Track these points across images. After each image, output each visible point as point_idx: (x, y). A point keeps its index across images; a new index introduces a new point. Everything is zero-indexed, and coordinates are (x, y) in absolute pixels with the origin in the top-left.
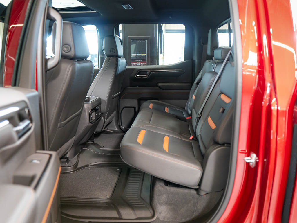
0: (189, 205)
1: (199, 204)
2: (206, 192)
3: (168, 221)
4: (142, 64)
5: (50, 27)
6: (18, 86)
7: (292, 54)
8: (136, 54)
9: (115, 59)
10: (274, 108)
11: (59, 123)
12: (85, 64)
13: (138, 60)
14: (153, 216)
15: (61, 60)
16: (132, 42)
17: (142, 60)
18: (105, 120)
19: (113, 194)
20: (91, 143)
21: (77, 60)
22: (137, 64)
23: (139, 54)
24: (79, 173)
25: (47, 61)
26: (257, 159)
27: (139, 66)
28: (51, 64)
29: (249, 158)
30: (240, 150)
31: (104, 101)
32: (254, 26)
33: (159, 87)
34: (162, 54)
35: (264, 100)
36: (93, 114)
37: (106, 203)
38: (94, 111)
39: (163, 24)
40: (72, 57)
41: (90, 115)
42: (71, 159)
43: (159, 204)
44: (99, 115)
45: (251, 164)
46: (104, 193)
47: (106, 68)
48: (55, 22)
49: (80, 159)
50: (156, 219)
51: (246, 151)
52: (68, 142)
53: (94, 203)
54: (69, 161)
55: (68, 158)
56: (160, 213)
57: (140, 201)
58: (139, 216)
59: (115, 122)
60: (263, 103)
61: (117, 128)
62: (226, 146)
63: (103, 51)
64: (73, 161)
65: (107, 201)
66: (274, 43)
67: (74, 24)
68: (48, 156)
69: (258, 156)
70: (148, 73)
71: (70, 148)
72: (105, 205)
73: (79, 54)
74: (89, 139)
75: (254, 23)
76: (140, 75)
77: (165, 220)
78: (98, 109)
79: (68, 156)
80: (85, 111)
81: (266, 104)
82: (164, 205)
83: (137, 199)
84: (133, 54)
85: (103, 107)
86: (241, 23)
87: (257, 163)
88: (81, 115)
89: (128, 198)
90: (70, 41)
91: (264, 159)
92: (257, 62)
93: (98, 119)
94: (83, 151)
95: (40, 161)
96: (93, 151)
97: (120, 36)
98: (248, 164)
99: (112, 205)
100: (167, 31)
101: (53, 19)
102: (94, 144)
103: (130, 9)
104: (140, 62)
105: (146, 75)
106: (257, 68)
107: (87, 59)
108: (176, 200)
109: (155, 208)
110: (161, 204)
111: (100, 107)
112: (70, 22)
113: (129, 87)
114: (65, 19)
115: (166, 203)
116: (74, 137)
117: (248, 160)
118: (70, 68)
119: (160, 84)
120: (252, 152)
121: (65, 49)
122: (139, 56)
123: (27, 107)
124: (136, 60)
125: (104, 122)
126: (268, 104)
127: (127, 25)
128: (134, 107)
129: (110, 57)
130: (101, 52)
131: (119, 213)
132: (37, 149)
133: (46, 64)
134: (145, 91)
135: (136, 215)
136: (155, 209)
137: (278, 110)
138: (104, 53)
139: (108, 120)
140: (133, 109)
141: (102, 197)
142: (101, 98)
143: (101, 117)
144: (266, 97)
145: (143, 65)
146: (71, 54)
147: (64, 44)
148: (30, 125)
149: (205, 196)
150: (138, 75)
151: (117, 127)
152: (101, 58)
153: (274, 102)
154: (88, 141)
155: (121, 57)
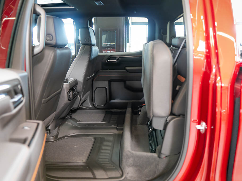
0: (152, 167)
1: (160, 165)
2: (165, 155)
3: (135, 180)
4: (111, 51)
5: (36, 20)
6: (11, 68)
7: (233, 42)
8: (106, 43)
9: (89, 46)
10: (218, 85)
11: (43, 99)
12: (64, 51)
13: (108, 48)
14: (122, 176)
15: (45, 47)
16: (103, 33)
17: (112, 48)
18: (81, 98)
19: (88, 159)
20: (69, 118)
21: (58, 48)
22: (107, 51)
23: (109, 43)
24: (59, 142)
25: (33, 48)
26: (206, 127)
27: (109, 53)
28: (37, 50)
29: (200, 126)
30: (193, 120)
31: (80, 82)
32: (202, 20)
33: (127, 70)
34: (129, 43)
35: (211, 79)
36: (71, 93)
37: (83, 166)
38: (72, 90)
39: (130, 17)
40: (54, 45)
41: (68, 93)
42: (53, 131)
43: (127, 166)
44: (76, 93)
45: (201, 131)
46: (81, 158)
47: (82, 54)
48: (39, 16)
49: (60, 130)
50: (124, 179)
51: (198, 121)
52: (50, 116)
53: (72, 166)
54: (51, 132)
55: (50, 130)
56: (128, 174)
57: (111, 164)
58: (110, 176)
59: (89, 100)
60: (210, 81)
61: (91, 106)
62: (182, 117)
63: (79, 40)
64: (55, 132)
65: (83, 164)
66: (218, 33)
67: (55, 17)
68: (36, 125)
69: (207, 124)
70: (117, 58)
71: (52, 121)
72: (82, 168)
73: (60, 42)
74: (67, 115)
75: (202, 17)
76: (110, 61)
77: (132, 179)
78: (75, 89)
79: (50, 128)
80: (64, 90)
81: (212, 82)
82: (131, 166)
83: (109, 162)
84: (104, 43)
85: (80, 87)
86: (192, 17)
87: (206, 130)
88: (60, 94)
89: (101, 162)
90: (52, 31)
91: (212, 126)
92: (205, 48)
93: (75, 97)
94: (62, 124)
95: (30, 127)
96: (71, 124)
97: (93, 28)
98: (199, 131)
99: (87, 168)
100: (133, 23)
101: (38, 13)
102: (71, 118)
103: (102, 5)
104: (110, 50)
105: (115, 60)
106: (205, 53)
107: (66, 46)
108: (141, 162)
109: (124, 169)
110: (129, 166)
111: (76, 87)
112: (52, 16)
113: (101, 71)
114: (48, 13)
115: (133, 165)
116: (55, 112)
117: (199, 127)
118: (52, 54)
119: (127, 68)
120: (202, 121)
121: (48, 38)
122: (109, 44)
123: (20, 84)
124: (107, 48)
125: (80, 100)
126: (213, 82)
127: (99, 18)
128: (105, 88)
129: (85, 45)
130: (77, 41)
131: (93, 174)
132: (27, 119)
133: (33, 50)
134: (115, 74)
135: (107, 175)
136: (123, 171)
137: (221, 87)
138: (80, 42)
139: (83, 99)
140: (105, 89)
141: (80, 162)
142: (78, 80)
143: (77, 95)
144: (212, 77)
145: (113, 52)
146: (53, 42)
147: (48, 35)
148: (22, 99)
149: (165, 158)
150: (109, 61)
151: (91, 104)
152: (77, 46)
153: (218, 81)
154: (66, 116)
155: (94, 45)
